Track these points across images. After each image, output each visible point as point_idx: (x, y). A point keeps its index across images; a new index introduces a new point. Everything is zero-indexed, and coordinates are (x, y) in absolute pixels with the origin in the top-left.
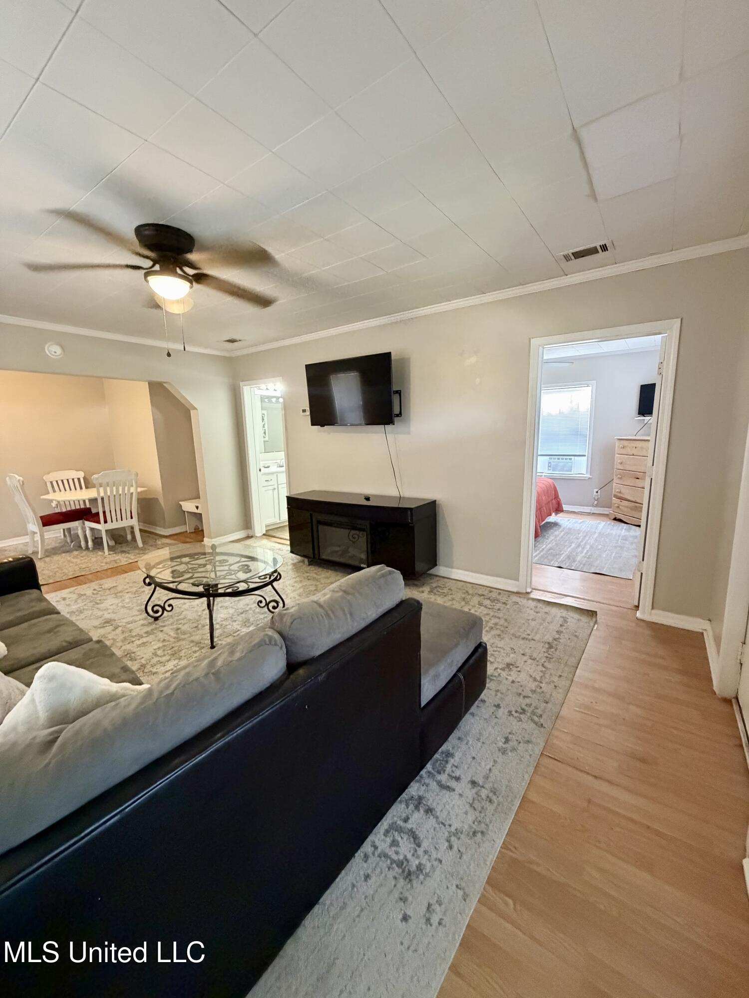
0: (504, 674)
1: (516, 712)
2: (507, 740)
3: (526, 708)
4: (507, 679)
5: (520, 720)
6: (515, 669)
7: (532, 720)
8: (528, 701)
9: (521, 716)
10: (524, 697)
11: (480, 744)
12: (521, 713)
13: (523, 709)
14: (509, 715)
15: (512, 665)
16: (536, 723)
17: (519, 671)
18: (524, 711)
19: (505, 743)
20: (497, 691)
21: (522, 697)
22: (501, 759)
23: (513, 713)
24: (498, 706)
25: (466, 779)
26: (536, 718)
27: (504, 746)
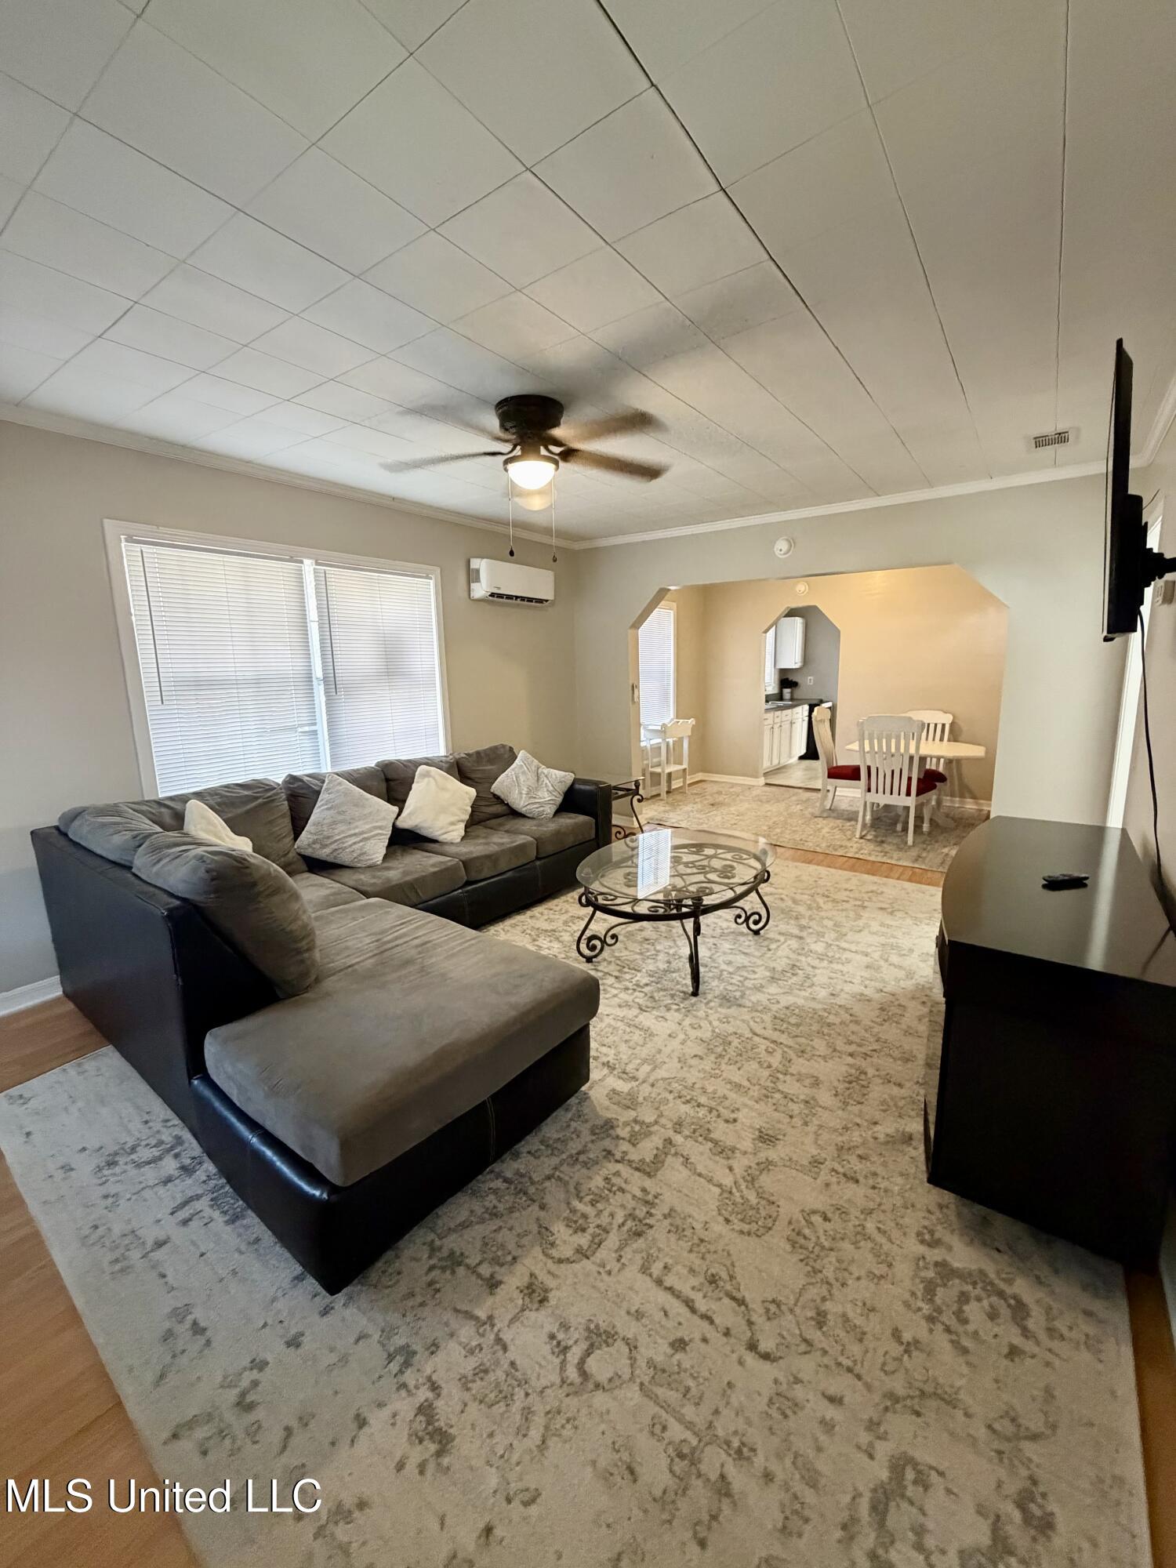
0: (405, 1406)
1: (255, 1384)
2: (197, 1329)
3: (251, 1417)
4: (381, 1405)
5: (227, 1384)
6: (416, 1455)
7: (209, 1418)
8: (275, 1436)
9: (236, 1391)
10: (288, 1431)
11: (222, 1272)
12: (243, 1394)
13: (250, 1407)
14: (253, 1361)
15: (439, 1454)
16: (191, 1424)
17: (400, 1466)
18: (244, 1405)
19: (195, 1323)
20: (344, 1360)
21: (294, 1423)
22: (169, 1302)
23: (255, 1371)
24: (294, 1343)
25: (178, 1235)
26: (200, 1433)
27: (190, 1318)
